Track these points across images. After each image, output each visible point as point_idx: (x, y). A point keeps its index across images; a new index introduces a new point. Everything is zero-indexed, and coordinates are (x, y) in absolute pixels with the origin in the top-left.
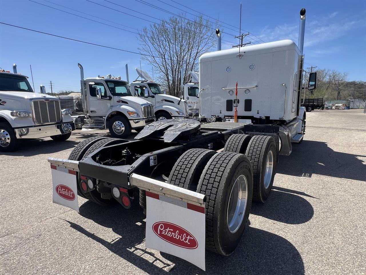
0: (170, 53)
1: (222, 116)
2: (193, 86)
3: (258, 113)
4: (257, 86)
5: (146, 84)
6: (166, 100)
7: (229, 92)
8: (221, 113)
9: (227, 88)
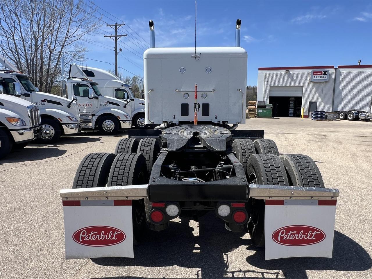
0: (21, 32)
1: (176, 121)
2: (81, 84)
3: (216, 118)
4: (214, 90)
5: (14, 76)
6: (49, 101)
7: (184, 95)
8: (174, 118)
9: (181, 91)
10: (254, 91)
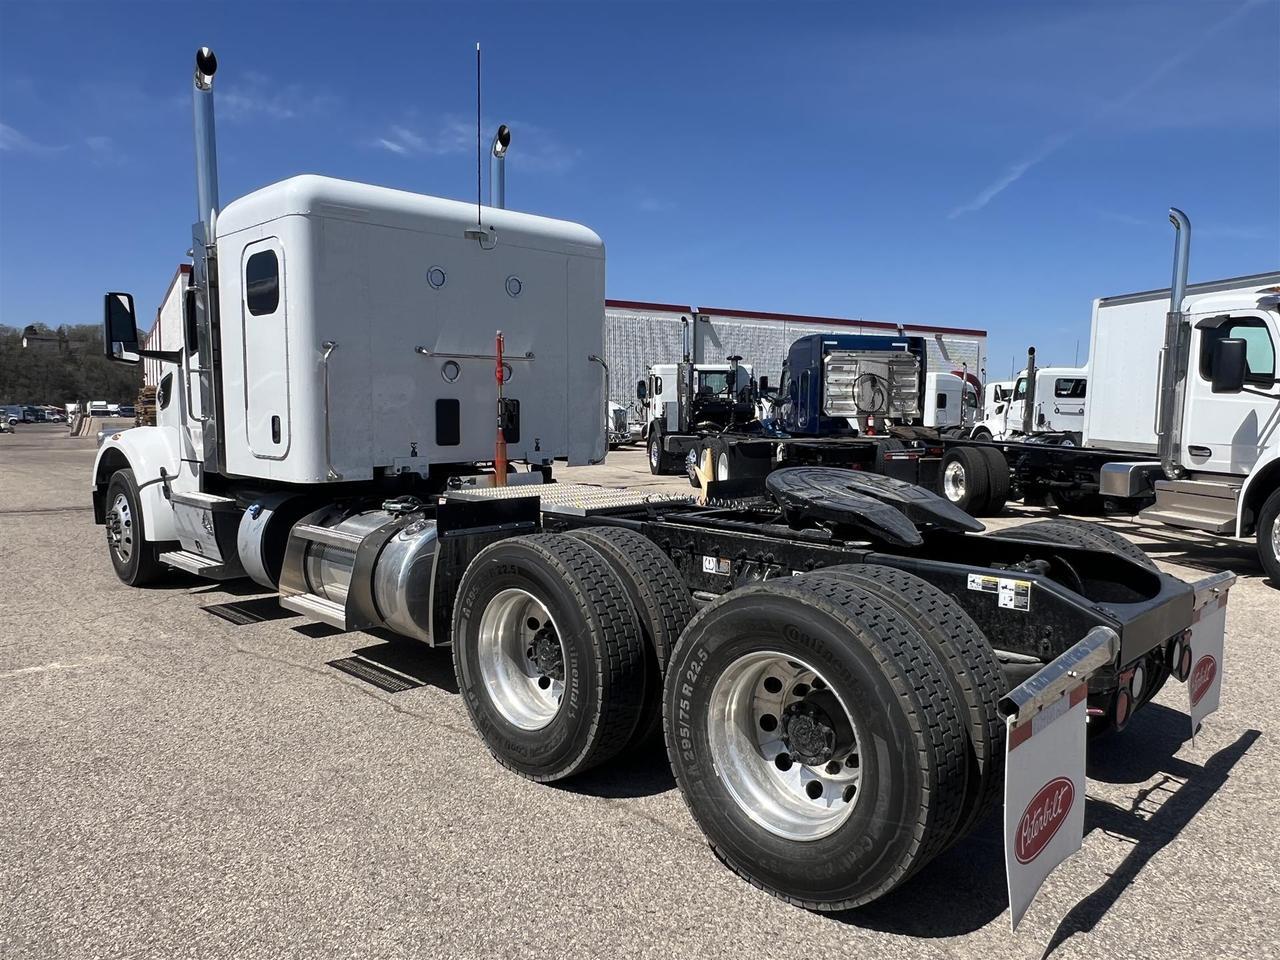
1: (419, 466)
3: (537, 449)
4: (529, 355)
7: (445, 366)
8: (414, 454)
9: (435, 351)
10: (64, 345)
